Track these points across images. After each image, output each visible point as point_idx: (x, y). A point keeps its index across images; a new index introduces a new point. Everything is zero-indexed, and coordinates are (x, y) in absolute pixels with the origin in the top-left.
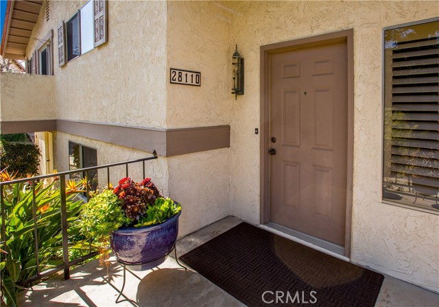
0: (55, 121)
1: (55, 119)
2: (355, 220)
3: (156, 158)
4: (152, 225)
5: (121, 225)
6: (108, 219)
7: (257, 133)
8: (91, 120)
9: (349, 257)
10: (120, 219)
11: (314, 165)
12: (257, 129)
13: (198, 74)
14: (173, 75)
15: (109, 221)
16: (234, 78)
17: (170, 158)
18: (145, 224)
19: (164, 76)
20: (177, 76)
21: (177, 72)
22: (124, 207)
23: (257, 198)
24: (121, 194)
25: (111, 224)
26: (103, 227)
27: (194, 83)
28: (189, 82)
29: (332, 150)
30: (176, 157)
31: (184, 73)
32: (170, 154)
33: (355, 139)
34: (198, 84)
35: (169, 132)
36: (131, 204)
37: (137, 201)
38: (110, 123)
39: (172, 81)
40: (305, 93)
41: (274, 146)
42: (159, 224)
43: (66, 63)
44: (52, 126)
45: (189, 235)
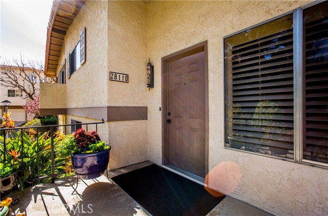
0: (66, 109)
1: (66, 108)
2: (210, 160)
3: (104, 123)
4: (91, 153)
5: (75, 152)
6: (68, 148)
7: (160, 110)
8: (80, 106)
9: (207, 184)
10: (75, 149)
11: (190, 128)
12: (160, 108)
13: (127, 76)
14: (111, 76)
15: (69, 148)
16: (148, 78)
17: (109, 123)
18: (87, 152)
19: (106, 76)
20: (114, 76)
21: (114, 74)
22: (78, 143)
23: (161, 149)
24: (77, 136)
25: (69, 150)
26: (65, 151)
27: (124, 81)
28: (121, 80)
29: (199, 118)
30: (114, 122)
31: (118, 75)
32: (109, 120)
33: (209, 109)
34: (127, 81)
35: (109, 107)
36: (81, 141)
37: (85, 141)
38: (87, 106)
39: (111, 79)
40: (185, 84)
41: (170, 117)
42: (94, 153)
43: (70, 76)
44: (65, 112)
45: (121, 168)
